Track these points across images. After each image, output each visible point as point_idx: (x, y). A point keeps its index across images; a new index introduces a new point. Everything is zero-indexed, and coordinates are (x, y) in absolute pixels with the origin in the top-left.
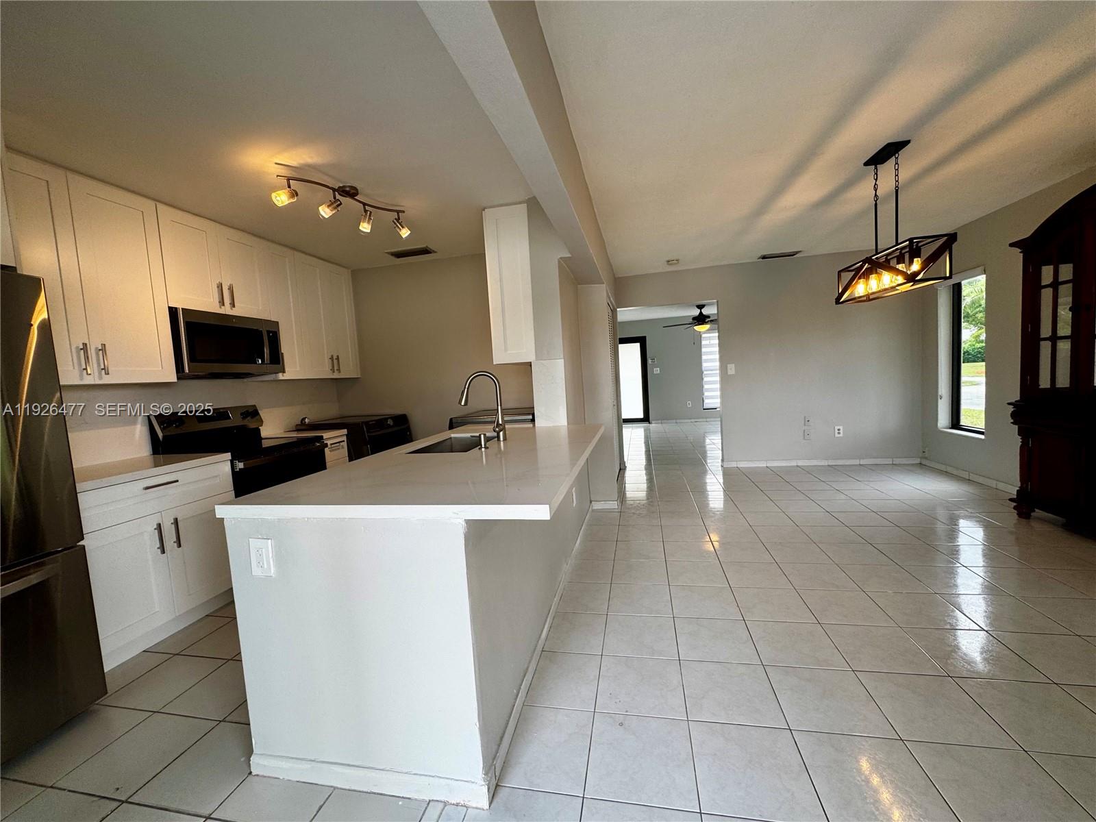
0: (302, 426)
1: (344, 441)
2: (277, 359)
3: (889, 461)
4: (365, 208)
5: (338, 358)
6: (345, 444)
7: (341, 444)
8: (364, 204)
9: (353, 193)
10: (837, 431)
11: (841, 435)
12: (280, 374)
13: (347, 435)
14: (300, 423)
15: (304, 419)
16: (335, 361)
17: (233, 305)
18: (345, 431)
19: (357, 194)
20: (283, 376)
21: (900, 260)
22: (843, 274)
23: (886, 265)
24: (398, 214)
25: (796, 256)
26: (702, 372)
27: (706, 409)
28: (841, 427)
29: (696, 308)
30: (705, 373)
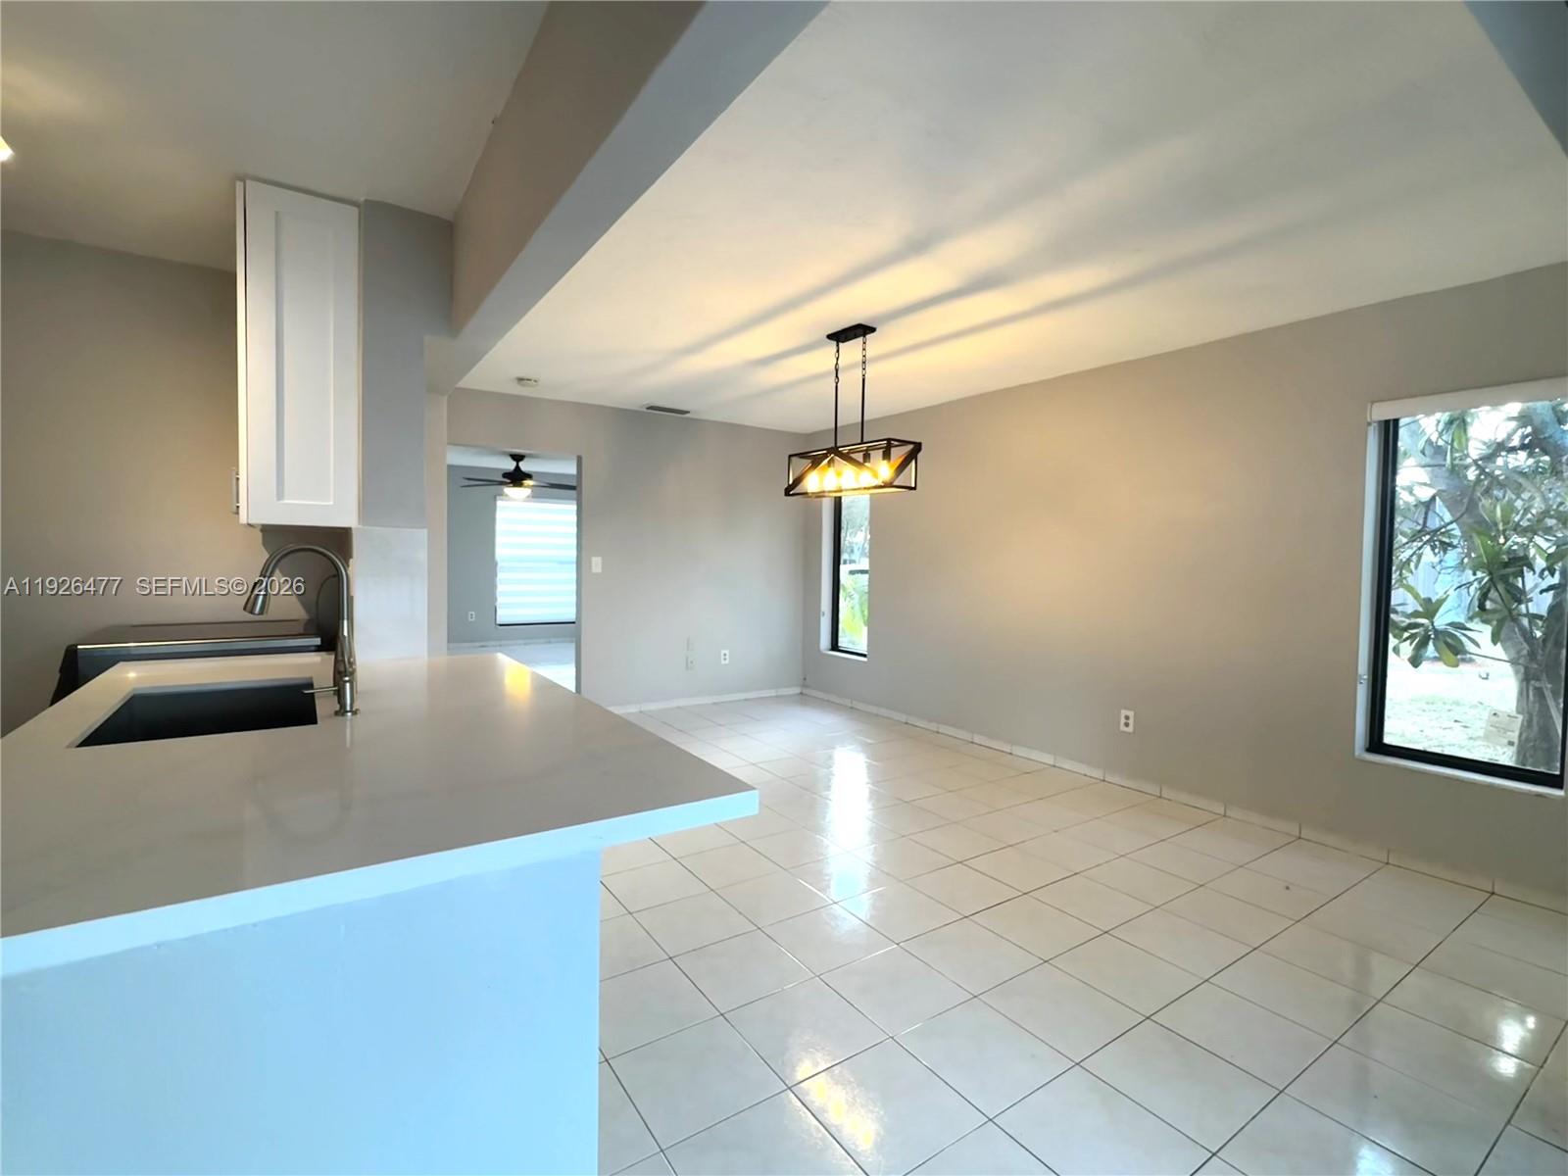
10: (723, 657)
11: (727, 662)
21: (866, 457)
22: (796, 459)
25: (687, 415)
26: (495, 564)
27: (501, 625)
28: (727, 652)
29: (510, 459)
30: (500, 565)
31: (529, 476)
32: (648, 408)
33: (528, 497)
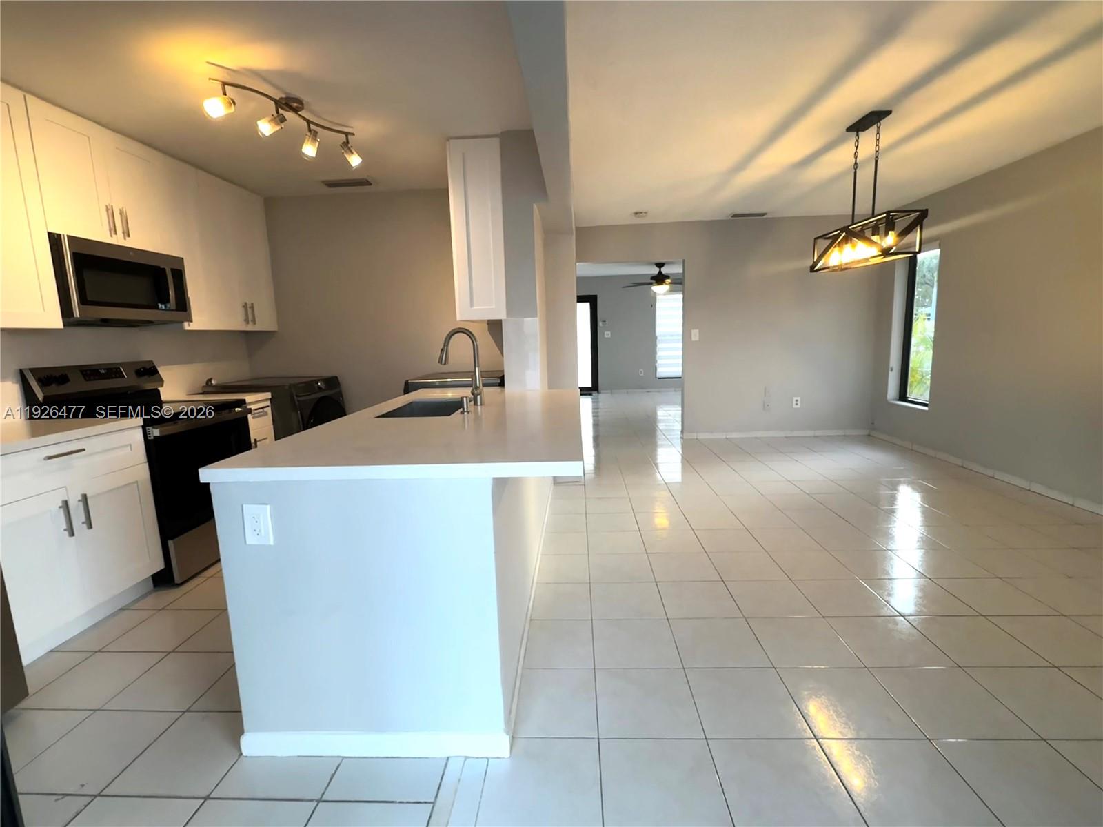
0: (208, 388)
1: (268, 406)
2: (183, 305)
3: (840, 433)
4: (309, 126)
5: (252, 307)
6: (269, 410)
7: (265, 409)
8: (309, 122)
9: (297, 107)
10: (794, 402)
11: (798, 406)
12: (186, 324)
13: (270, 399)
14: (205, 384)
15: (210, 380)
16: (248, 309)
17: (127, 234)
18: (268, 395)
19: (302, 109)
20: (189, 325)
21: (875, 231)
22: (819, 241)
23: (860, 235)
24: (347, 136)
25: (765, 217)
26: (655, 338)
27: (659, 378)
28: (799, 399)
29: (655, 267)
30: (659, 338)
31: (667, 277)
32: (732, 217)
33: (667, 291)
